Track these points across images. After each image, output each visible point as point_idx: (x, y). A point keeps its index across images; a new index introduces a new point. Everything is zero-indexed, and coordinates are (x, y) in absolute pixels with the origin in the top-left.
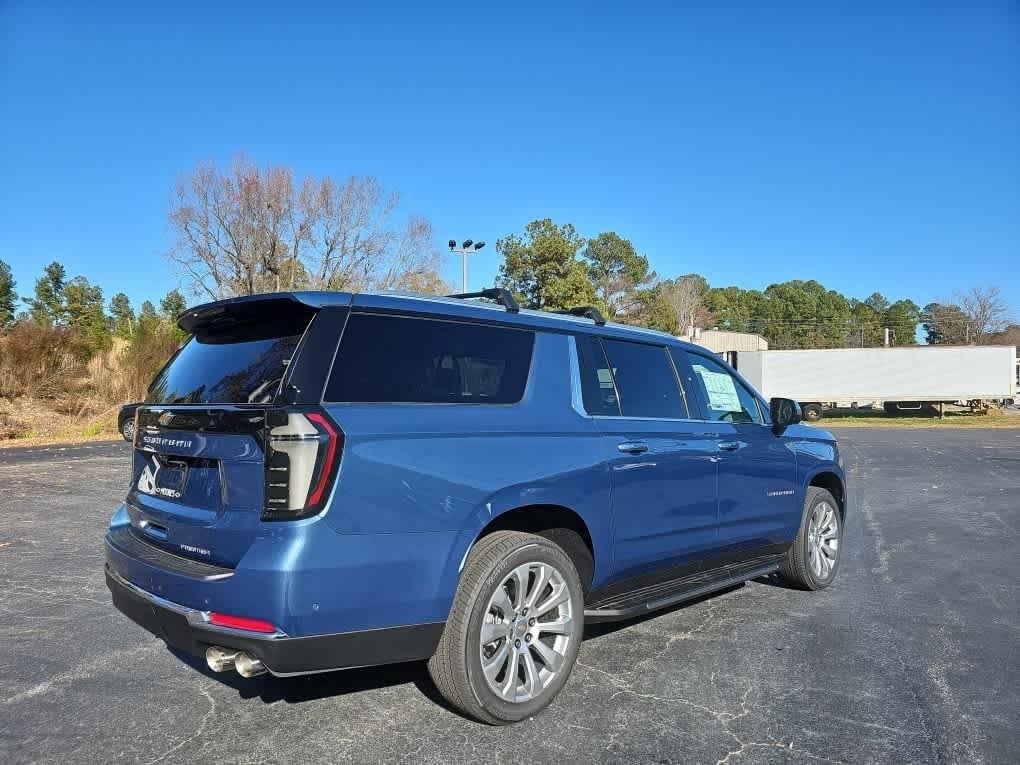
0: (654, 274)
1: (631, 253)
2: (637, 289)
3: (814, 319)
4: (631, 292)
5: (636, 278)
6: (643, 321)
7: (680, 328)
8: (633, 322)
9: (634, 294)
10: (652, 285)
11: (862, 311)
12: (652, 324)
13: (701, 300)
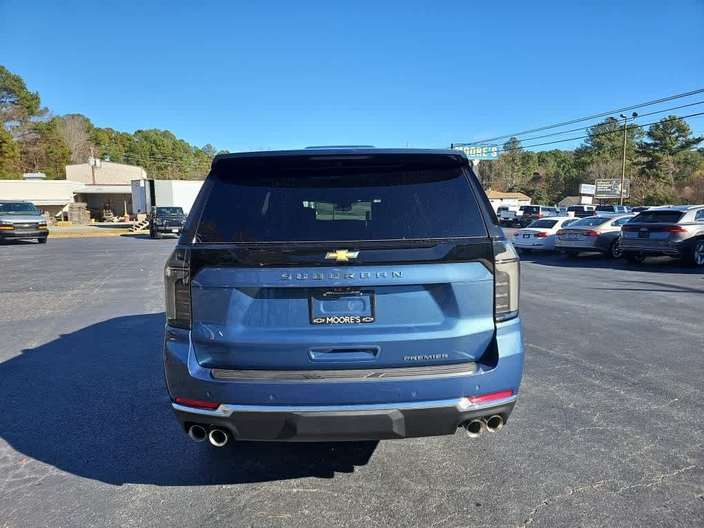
0: (46, 110)
1: (24, 88)
2: (31, 120)
3: (170, 158)
4: (26, 122)
5: (31, 111)
6: (41, 148)
7: (72, 158)
8: (31, 149)
9: (30, 125)
10: (45, 119)
11: (200, 155)
12: (51, 152)
13: (88, 136)
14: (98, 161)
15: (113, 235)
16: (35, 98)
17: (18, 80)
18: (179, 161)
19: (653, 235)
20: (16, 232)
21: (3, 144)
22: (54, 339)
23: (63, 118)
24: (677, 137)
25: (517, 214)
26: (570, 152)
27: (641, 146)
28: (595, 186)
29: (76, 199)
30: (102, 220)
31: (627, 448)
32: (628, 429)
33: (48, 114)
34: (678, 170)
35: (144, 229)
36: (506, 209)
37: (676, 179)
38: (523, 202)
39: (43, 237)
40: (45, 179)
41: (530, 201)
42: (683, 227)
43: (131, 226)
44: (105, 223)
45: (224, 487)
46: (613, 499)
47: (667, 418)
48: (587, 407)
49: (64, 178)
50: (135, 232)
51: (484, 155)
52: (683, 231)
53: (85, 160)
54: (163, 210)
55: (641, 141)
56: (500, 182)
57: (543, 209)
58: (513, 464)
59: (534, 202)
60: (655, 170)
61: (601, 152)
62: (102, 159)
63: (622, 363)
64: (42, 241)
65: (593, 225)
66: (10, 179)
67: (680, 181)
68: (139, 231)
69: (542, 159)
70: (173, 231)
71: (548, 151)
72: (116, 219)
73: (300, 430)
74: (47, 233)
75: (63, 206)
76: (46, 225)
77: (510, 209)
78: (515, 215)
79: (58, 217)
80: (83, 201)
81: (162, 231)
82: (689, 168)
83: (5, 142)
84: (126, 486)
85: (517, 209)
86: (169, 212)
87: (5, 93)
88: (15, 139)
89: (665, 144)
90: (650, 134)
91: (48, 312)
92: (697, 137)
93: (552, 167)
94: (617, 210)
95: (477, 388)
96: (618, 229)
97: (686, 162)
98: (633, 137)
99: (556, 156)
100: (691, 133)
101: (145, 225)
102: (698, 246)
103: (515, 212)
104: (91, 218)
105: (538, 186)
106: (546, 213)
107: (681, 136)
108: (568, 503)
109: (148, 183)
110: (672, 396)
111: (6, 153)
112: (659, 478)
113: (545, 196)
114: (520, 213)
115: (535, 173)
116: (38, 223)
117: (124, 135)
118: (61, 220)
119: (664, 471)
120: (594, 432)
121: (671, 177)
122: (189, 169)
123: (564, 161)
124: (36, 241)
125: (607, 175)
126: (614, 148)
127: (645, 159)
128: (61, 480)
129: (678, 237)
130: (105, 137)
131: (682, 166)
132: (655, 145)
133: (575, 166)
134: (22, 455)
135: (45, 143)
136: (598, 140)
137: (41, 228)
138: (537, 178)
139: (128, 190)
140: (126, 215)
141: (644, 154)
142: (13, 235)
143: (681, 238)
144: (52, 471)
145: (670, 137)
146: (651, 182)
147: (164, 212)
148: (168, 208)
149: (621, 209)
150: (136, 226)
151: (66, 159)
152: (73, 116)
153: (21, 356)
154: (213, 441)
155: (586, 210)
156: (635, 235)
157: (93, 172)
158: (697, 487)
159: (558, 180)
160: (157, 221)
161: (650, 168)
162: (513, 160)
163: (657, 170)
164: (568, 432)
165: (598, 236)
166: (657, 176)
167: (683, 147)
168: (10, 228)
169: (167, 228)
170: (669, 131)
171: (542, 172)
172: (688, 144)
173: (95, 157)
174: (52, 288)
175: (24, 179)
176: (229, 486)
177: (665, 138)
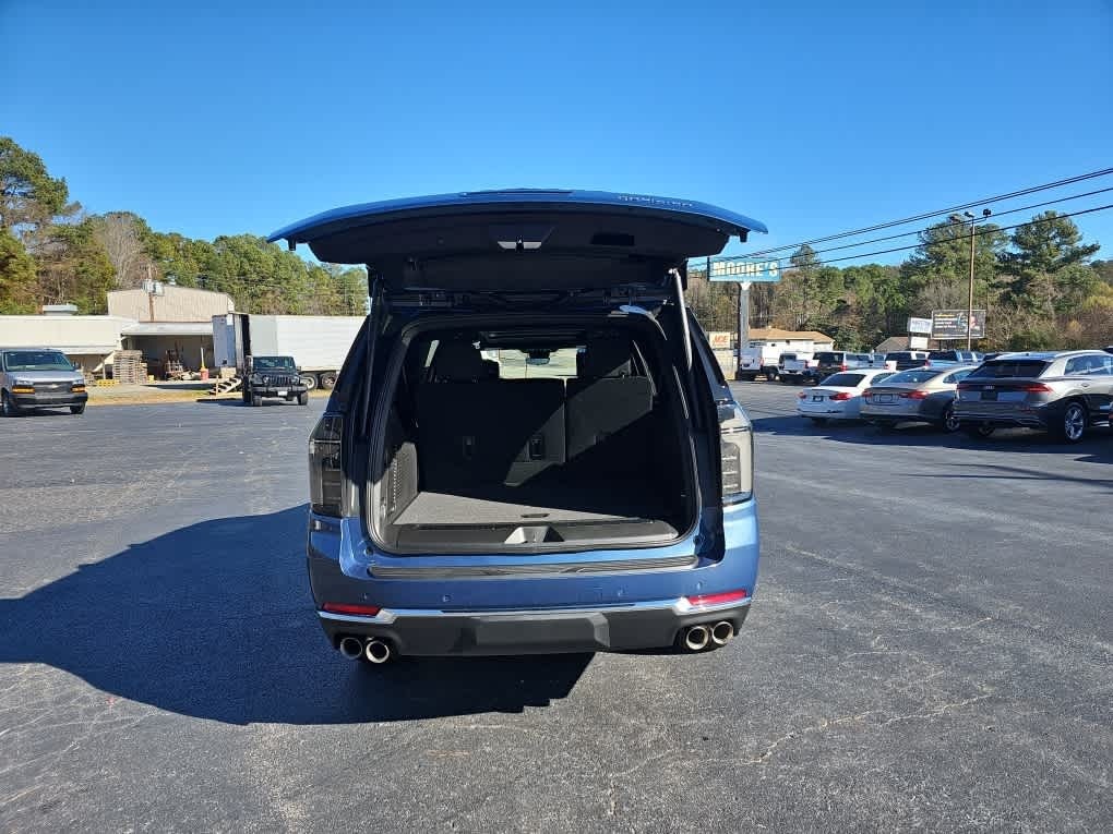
0: (78, 205)
1: (43, 172)
2: (53, 222)
3: (271, 279)
4: (46, 225)
5: (53, 207)
6: (69, 266)
7: (118, 280)
8: (53, 267)
9: (50, 230)
10: (75, 220)
11: (318, 274)
12: (83, 272)
13: (142, 246)
14: (158, 285)
15: (184, 400)
16: (60, 187)
17: (34, 160)
18: (284, 283)
19: (1003, 396)
20: (38, 396)
21: (11, 260)
22: (121, 551)
23: (103, 219)
24: (1058, 245)
25: (810, 365)
26: (894, 268)
27: (1002, 259)
28: (931, 321)
29: (125, 344)
30: (166, 377)
31: (908, 675)
32: (913, 654)
33: (81, 211)
34: (1060, 296)
35: (232, 391)
36: (792, 357)
37: (1057, 309)
38: (821, 346)
39: (78, 405)
40: (75, 314)
41: (832, 345)
42: (1047, 385)
43: (212, 386)
44: (171, 382)
45: (381, 724)
46: (878, 731)
47: (971, 641)
48: (868, 629)
49: (104, 311)
50: (219, 396)
51: (758, 274)
52: (1047, 390)
53: (137, 284)
54: (263, 361)
55: (1003, 250)
56: (785, 315)
57: (849, 358)
58: (757, 694)
59: (838, 345)
60: (1026, 296)
61: (942, 268)
62: (165, 282)
63: (927, 574)
64: (77, 410)
65: (919, 381)
66: (21, 314)
67: (1063, 311)
68: (224, 394)
69: (850, 278)
70: (280, 394)
71: (860, 266)
72: (187, 376)
73: (479, 640)
74: (85, 398)
75: (104, 356)
76: (83, 386)
77: (799, 357)
78: (807, 367)
79: (96, 373)
80: (137, 348)
81: (262, 394)
82: (1078, 293)
83: (14, 257)
84: (252, 726)
85: (809, 357)
86: (271, 364)
87: (12, 180)
88: (28, 252)
89: (1040, 256)
90: (1017, 240)
91: (105, 514)
92: (1089, 245)
93: (867, 291)
94: (961, 359)
95: (699, 586)
96: (953, 387)
97: (1073, 282)
98: (990, 244)
99: (873, 275)
100: (1080, 239)
101: (234, 385)
102: (1070, 412)
103: (807, 362)
104: (149, 374)
105: (844, 322)
106: (853, 364)
107: (1065, 243)
108: (820, 736)
109: (238, 320)
110: (984, 615)
111: (15, 272)
112: (941, 709)
113: (855, 336)
114: (815, 363)
115: (838, 301)
116: (70, 383)
117: (198, 244)
118: (101, 378)
119: (950, 701)
120: (869, 658)
121: (1049, 306)
122: (300, 297)
123: (884, 282)
124: (68, 410)
125: (951, 304)
126: (961, 262)
127: (1009, 279)
128: (165, 722)
129: (1038, 399)
130: (169, 247)
131: (1067, 289)
132: (1025, 257)
133: (902, 290)
134: (107, 694)
135: (75, 257)
136: (937, 249)
137: (77, 389)
138: (842, 309)
139: (208, 329)
140: (203, 369)
141: (1007, 270)
142: (34, 401)
143: (1043, 401)
144: (152, 711)
145: (1048, 245)
146: (1020, 313)
147: (265, 365)
148: (270, 359)
149: (967, 356)
150: (220, 386)
151: (107, 282)
152: (120, 215)
153: (77, 573)
154: (370, 656)
155: (914, 357)
156: (977, 396)
157: (151, 302)
158: (987, 717)
159: (875, 312)
160: (255, 379)
161: (1017, 292)
162: (806, 281)
163: (1029, 295)
164: (836, 658)
165: (924, 397)
166: (1030, 304)
167: (1067, 260)
168: (27, 390)
169: (271, 389)
170: (1045, 235)
171: (851, 299)
172: (1076, 255)
173: (154, 279)
174: (105, 480)
175: (42, 313)
176: (388, 724)
177: (1040, 245)
